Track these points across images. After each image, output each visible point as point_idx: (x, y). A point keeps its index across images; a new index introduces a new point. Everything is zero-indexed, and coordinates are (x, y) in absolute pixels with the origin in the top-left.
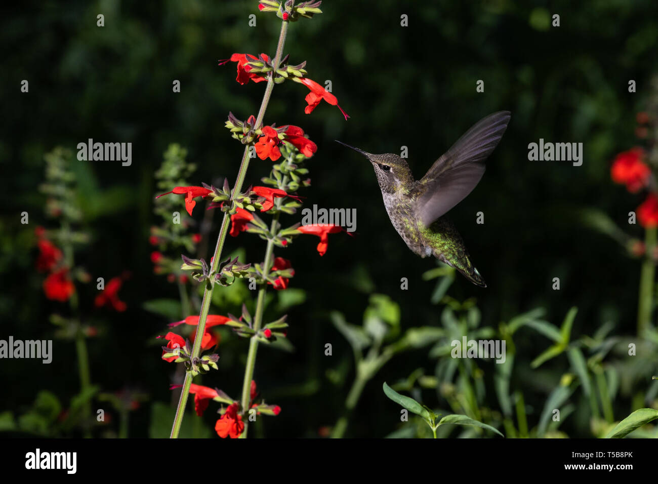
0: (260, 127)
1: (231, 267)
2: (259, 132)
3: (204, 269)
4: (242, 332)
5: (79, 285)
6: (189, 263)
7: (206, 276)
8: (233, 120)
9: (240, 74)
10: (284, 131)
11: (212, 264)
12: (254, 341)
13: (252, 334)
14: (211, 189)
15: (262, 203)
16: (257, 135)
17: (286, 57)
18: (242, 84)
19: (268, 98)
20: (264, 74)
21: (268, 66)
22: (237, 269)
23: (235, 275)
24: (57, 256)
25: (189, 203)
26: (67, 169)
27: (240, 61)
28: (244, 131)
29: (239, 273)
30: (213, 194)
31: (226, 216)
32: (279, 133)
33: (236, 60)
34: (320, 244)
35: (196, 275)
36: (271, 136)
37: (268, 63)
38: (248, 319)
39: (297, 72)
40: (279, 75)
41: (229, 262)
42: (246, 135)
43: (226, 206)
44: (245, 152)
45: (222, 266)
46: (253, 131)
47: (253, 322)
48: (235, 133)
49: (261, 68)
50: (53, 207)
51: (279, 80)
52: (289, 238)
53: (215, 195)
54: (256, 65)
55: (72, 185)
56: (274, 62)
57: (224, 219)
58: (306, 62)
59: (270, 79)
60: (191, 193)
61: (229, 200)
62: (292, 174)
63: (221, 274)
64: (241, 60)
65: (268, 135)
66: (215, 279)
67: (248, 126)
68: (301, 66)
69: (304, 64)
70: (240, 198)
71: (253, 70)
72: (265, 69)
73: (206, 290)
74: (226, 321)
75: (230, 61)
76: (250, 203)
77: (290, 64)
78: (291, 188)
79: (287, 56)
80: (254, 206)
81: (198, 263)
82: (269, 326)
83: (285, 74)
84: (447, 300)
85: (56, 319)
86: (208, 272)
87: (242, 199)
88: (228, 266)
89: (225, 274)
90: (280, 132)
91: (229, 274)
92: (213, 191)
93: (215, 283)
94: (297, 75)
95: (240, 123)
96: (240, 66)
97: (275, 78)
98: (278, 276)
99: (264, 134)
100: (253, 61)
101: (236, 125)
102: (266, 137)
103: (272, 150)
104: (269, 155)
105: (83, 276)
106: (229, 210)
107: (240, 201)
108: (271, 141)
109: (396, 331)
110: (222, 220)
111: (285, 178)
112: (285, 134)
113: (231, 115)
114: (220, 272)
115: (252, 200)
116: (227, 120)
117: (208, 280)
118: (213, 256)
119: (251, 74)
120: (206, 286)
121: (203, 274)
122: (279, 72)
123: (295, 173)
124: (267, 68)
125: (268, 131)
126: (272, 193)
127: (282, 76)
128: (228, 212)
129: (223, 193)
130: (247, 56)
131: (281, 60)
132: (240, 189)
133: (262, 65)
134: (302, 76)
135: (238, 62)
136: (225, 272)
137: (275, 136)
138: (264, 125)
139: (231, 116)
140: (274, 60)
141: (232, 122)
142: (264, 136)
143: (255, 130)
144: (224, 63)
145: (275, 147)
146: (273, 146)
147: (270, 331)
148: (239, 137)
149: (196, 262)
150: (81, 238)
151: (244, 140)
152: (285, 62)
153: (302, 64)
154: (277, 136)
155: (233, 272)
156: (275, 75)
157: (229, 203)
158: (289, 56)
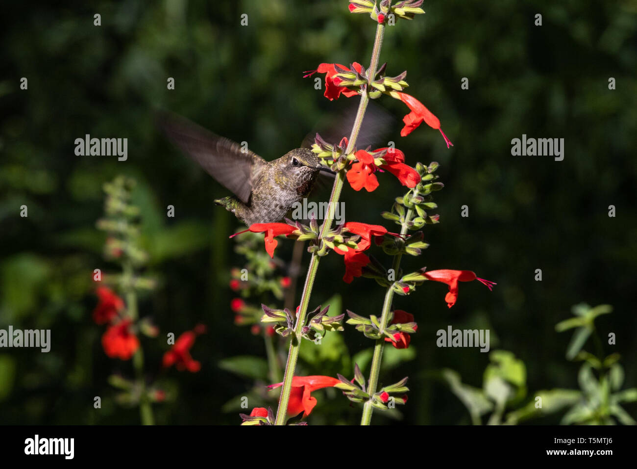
0: (353, 150)
1: (321, 319)
2: (352, 157)
3: (289, 321)
4: (353, 396)
5: (143, 340)
6: (270, 314)
7: (291, 330)
8: (320, 143)
9: (329, 88)
10: (381, 155)
11: (297, 315)
12: (368, 407)
13: (366, 399)
14: (296, 226)
15: (357, 242)
16: (349, 161)
17: (383, 67)
18: (332, 99)
19: (362, 117)
20: (358, 88)
21: (361, 78)
22: (328, 321)
23: (326, 328)
24: (119, 306)
25: (269, 243)
26: (129, 202)
27: (328, 72)
28: (334, 156)
29: (330, 325)
30: (298, 231)
31: (314, 258)
32: (375, 158)
33: (324, 72)
34: (449, 294)
35: (279, 329)
36: (366, 162)
37: (361, 74)
38: (361, 381)
39: (396, 85)
40: (374, 89)
41: (318, 312)
42: (336, 161)
43: (314, 246)
44: (335, 181)
45: (309, 317)
46: (344, 156)
47: (367, 385)
48: (323, 159)
49: (352, 80)
50: (113, 247)
51: (374, 95)
52: (413, 285)
53: (301, 233)
54: (346, 77)
55: (136, 221)
56: (369, 73)
57: (312, 261)
58: (406, 72)
59: (363, 93)
60: (272, 230)
61: (317, 238)
62: (417, 207)
63: (309, 327)
64: (330, 71)
65: (362, 161)
66: (302, 333)
67: (339, 150)
68: (401, 77)
69: (404, 75)
70: (330, 236)
71: (344, 83)
72: (358, 82)
73: (291, 346)
74: (335, 383)
75: (317, 72)
76: (342, 242)
77: (388, 75)
78: (416, 225)
79: (384, 64)
80: (348, 245)
81: (281, 315)
82: (387, 390)
83: (381, 88)
84: (584, 356)
85: (117, 381)
86: (293, 324)
87: (332, 238)
88: (317, 317)
89: (313, 327)
90: (377, 157)
91: (318, 327)
92: (297, 228)
93: (302, 338)
94: (396, 89)
95: (329, 146)
96: (329, 78)
97: (370, 93)
98: (397, 329)
99: (358, 160)
100: (344, 72)
101: (323, 148)
102: (360, 164)
103: (367, 179)
104: (363, 184)
105: (149, 329)
106: (317, 250)
107: (331, 239)
108: (366, 168)
109: (522, 393)
110: (310, 262)
111: (409, 212)
112: (382, 159)
113: (318, 137)
114: (307, 324)
115: (344, 238)
116: (313, 143)
117: (294, 334)
118: (299, 305)
119: (341, 88)
120: (291, 341)
121: (287, 327)
122: (374, 85)
123: (421, 206)
124: (360, 81)
125: (362, 156)
126: (369, 230)
127: (378, 90)
128: (316, 254)
129: (311, 230)
130: (336, 66)
131: (377, 70)
132: (331, 225)
133: (355, 77)
134: (401, 90)
135: (326, 73)
136: (313, 324)
137: (371, 162)
138: (358, 149)
139: (318, 139)
140: (368, 70)
141: (319, 145)
142: (358, 162)
143: (346, 155)
144: (310, 75)
145: (371, 175)
146: (369, 174)
147: (388, 394)
148: (328, 164)
149: (279, 313)
150: (146, 283)
151: (334, 167)
152: (381, 73)
153: (401, 75)
154: (373, 163)
155: (323, 325)
156: (370, 89)
157: (317, 242)
158: (386, 65)
